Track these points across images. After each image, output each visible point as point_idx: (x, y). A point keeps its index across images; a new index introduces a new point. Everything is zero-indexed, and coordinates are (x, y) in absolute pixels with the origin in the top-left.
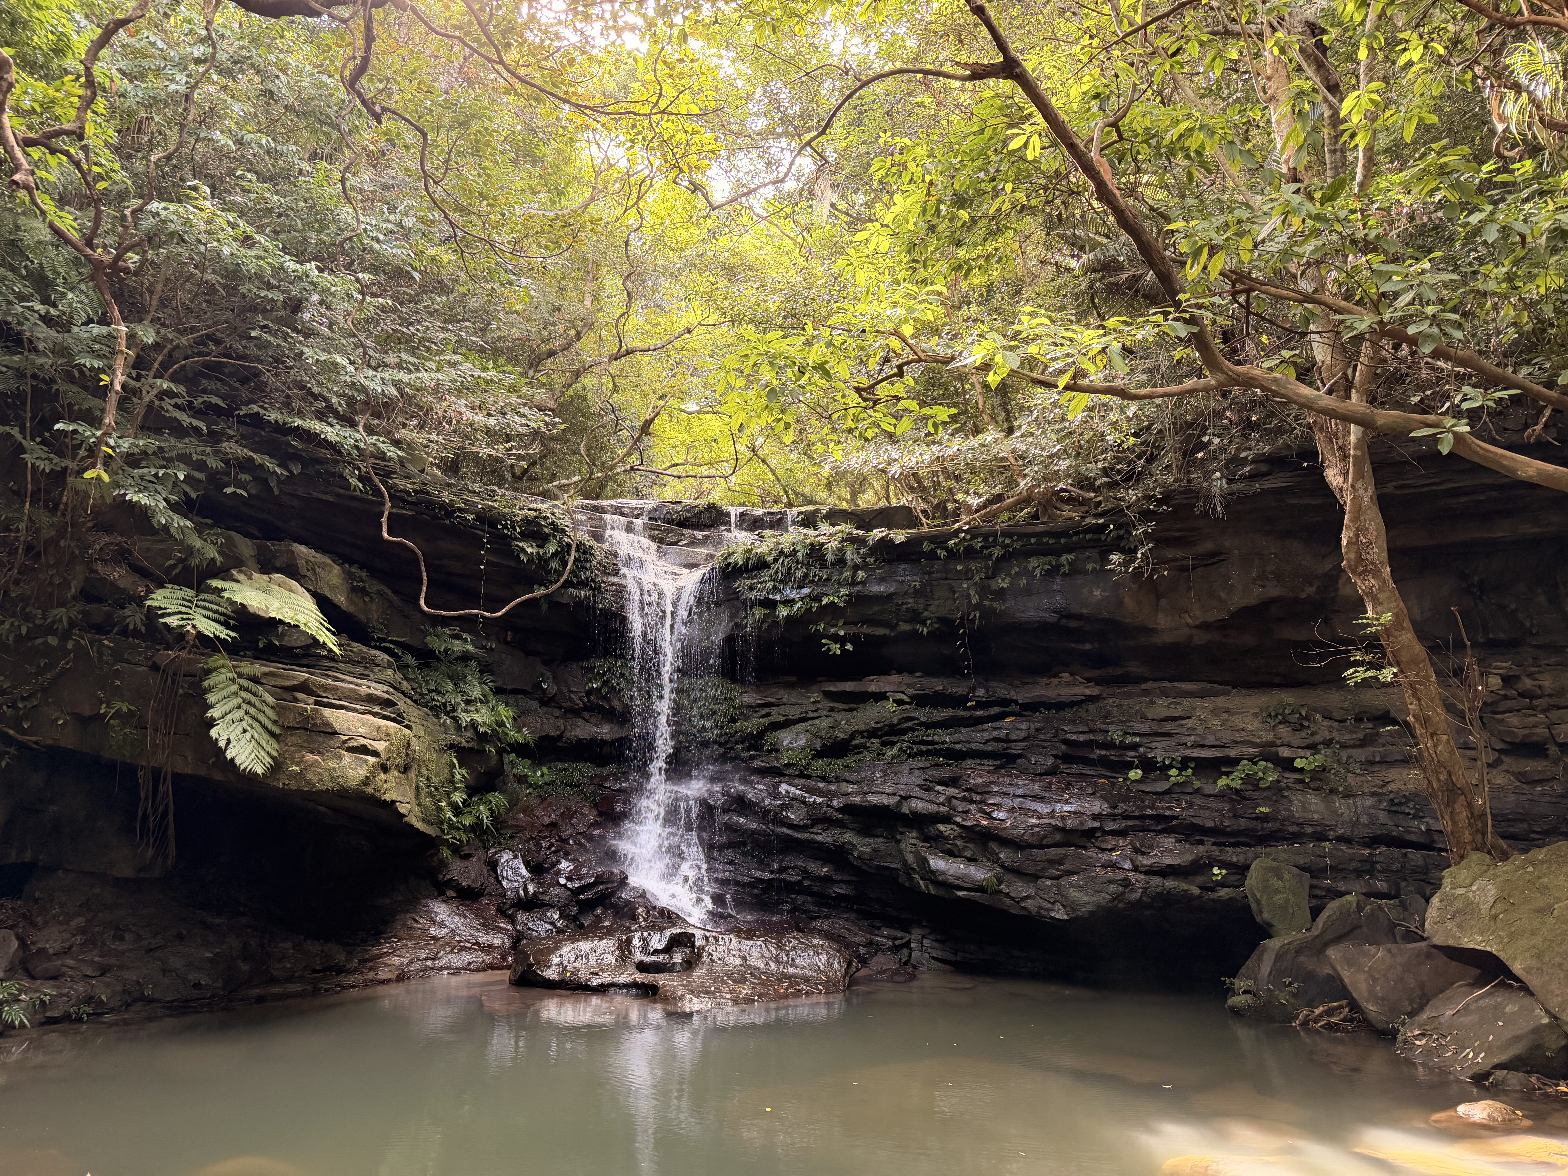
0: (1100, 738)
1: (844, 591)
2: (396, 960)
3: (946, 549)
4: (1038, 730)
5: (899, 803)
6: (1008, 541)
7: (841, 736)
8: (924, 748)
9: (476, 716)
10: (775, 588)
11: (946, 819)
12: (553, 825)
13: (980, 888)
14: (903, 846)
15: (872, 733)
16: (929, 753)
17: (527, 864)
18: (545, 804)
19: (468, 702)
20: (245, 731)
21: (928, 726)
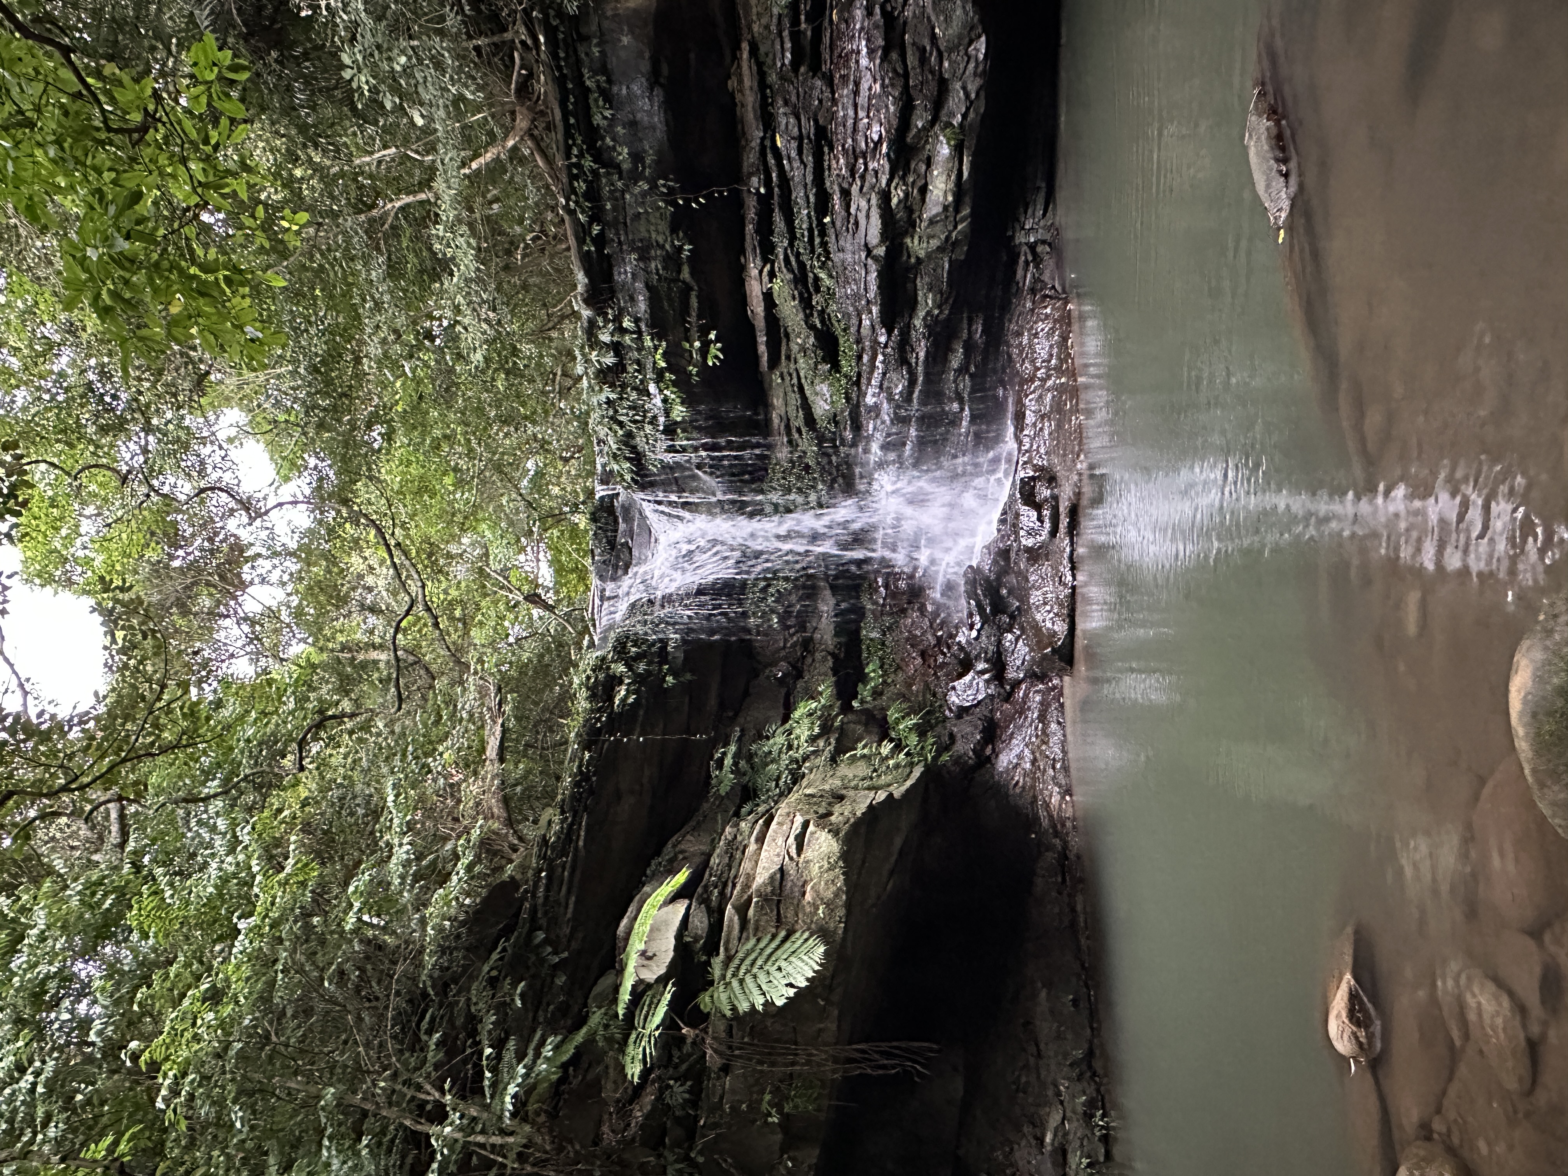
0: (786, 23)
1: (648, 342)
2: (1055, 800)
3: (590, 224)
4: (786, 103)
5: (876, 259)
6: (575, 151)
7: (812, 340)
8: (817, 241)
9: (803, 738)
10: (650, 423)
11: (885, 196)
12: (923, 654)
13: (958, 150)
14: (922, 254)
15: (806, 304)
16: (823, 234)
17: (960, 676)
18: (903, 664)
19: (790, 747)
20: (779, 969)
21: (792, 238)
